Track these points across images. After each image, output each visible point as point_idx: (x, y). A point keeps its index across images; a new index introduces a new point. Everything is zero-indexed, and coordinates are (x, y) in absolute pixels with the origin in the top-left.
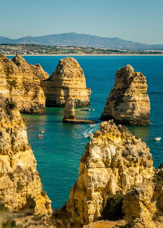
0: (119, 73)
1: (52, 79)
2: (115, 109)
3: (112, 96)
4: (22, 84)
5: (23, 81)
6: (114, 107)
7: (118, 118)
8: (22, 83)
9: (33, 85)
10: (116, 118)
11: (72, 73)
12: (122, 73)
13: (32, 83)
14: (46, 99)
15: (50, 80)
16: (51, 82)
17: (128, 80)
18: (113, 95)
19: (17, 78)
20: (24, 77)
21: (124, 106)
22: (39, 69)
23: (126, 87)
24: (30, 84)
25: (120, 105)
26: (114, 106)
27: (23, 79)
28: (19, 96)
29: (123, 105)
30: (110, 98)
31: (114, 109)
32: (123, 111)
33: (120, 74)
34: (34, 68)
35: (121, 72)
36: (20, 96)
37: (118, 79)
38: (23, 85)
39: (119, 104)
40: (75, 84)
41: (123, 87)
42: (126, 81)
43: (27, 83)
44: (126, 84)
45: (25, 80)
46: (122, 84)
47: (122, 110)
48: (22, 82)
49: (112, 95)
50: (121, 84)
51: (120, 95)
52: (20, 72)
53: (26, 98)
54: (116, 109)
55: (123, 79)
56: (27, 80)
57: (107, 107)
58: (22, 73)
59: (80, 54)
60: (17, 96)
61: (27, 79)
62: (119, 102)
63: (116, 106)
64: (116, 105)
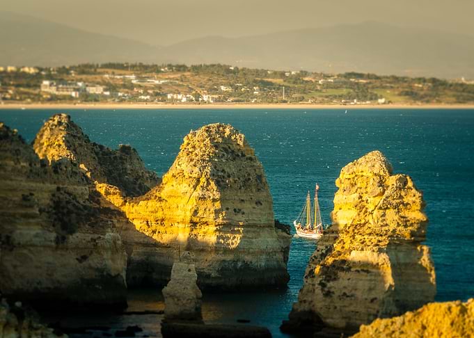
0: (348, 176)
1: (162, 194)
2: (322, 290)
3: (324, 251)
4: (50, 209)
5: (56, 199)
6: (321, 284)
7: (332, 318)
8: (51, 207)
9: (86, 212)
10: (325, 318)
11: (226, 176)
12: (356, 178)
13: (85, 207)
14: (126, 259)
15: (156, 196)
16: (158, 204)
17: (369, 201)
18: (327, 247)
19: (34, 190)
20: (61, 186)
21: (350, 281)
22: (129, 160)
23: (363, 222)
24: (77, 208)
25: (341, 280)
26: (321, 281)
27: (57, 194)
28: (39, 248)
29: (349, 279)
30: (319, 257)
31: (320, 292)
32: (348, 296)
33: (349, 179)
34: (112, 156)
35: (354, 175)
36: (42, 249)
37: (345, 197)
38: (55, 214)
39: (336, 274)
40: (235, 210)
41: (355, 223)
42: (364, 203)
43: (70, 206)
44: (362, 213)
45: (61, 196)
46: (354, 213)
47: (345, 294)
48: (51, 203)
49: (323, 247)
50: (350, 211)
51: (343, 248)
52: (46, 173)
53: (63, 253)
54: (326, 289)
55: (356, 195)
56: (68, 197)
57: (310, 284)
58: (53, 174)
59: (390, 102)
60: (32, 249)
61: (70, 194)
62: (338, 268)
63: (328, 281)
64: (327, 278)
